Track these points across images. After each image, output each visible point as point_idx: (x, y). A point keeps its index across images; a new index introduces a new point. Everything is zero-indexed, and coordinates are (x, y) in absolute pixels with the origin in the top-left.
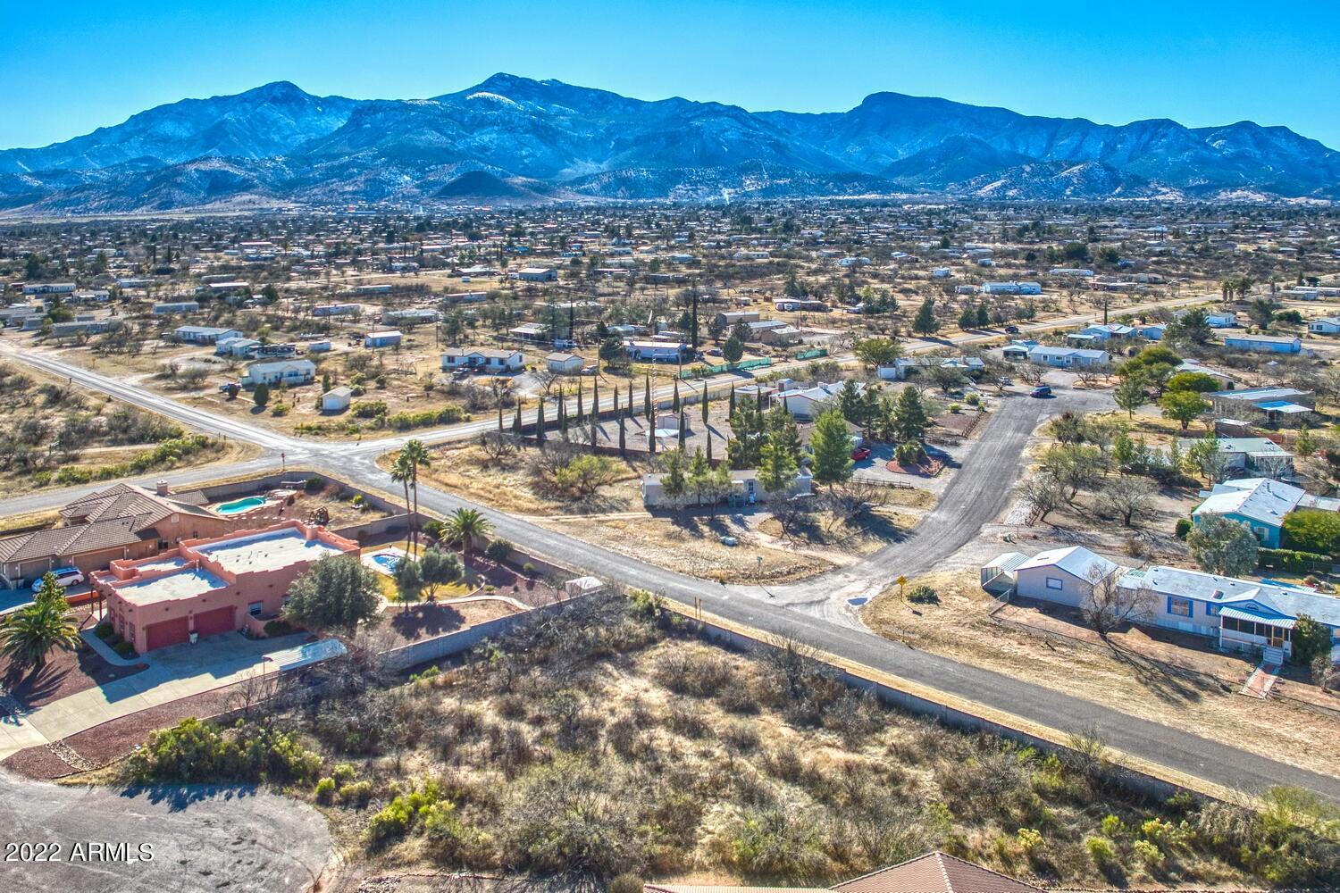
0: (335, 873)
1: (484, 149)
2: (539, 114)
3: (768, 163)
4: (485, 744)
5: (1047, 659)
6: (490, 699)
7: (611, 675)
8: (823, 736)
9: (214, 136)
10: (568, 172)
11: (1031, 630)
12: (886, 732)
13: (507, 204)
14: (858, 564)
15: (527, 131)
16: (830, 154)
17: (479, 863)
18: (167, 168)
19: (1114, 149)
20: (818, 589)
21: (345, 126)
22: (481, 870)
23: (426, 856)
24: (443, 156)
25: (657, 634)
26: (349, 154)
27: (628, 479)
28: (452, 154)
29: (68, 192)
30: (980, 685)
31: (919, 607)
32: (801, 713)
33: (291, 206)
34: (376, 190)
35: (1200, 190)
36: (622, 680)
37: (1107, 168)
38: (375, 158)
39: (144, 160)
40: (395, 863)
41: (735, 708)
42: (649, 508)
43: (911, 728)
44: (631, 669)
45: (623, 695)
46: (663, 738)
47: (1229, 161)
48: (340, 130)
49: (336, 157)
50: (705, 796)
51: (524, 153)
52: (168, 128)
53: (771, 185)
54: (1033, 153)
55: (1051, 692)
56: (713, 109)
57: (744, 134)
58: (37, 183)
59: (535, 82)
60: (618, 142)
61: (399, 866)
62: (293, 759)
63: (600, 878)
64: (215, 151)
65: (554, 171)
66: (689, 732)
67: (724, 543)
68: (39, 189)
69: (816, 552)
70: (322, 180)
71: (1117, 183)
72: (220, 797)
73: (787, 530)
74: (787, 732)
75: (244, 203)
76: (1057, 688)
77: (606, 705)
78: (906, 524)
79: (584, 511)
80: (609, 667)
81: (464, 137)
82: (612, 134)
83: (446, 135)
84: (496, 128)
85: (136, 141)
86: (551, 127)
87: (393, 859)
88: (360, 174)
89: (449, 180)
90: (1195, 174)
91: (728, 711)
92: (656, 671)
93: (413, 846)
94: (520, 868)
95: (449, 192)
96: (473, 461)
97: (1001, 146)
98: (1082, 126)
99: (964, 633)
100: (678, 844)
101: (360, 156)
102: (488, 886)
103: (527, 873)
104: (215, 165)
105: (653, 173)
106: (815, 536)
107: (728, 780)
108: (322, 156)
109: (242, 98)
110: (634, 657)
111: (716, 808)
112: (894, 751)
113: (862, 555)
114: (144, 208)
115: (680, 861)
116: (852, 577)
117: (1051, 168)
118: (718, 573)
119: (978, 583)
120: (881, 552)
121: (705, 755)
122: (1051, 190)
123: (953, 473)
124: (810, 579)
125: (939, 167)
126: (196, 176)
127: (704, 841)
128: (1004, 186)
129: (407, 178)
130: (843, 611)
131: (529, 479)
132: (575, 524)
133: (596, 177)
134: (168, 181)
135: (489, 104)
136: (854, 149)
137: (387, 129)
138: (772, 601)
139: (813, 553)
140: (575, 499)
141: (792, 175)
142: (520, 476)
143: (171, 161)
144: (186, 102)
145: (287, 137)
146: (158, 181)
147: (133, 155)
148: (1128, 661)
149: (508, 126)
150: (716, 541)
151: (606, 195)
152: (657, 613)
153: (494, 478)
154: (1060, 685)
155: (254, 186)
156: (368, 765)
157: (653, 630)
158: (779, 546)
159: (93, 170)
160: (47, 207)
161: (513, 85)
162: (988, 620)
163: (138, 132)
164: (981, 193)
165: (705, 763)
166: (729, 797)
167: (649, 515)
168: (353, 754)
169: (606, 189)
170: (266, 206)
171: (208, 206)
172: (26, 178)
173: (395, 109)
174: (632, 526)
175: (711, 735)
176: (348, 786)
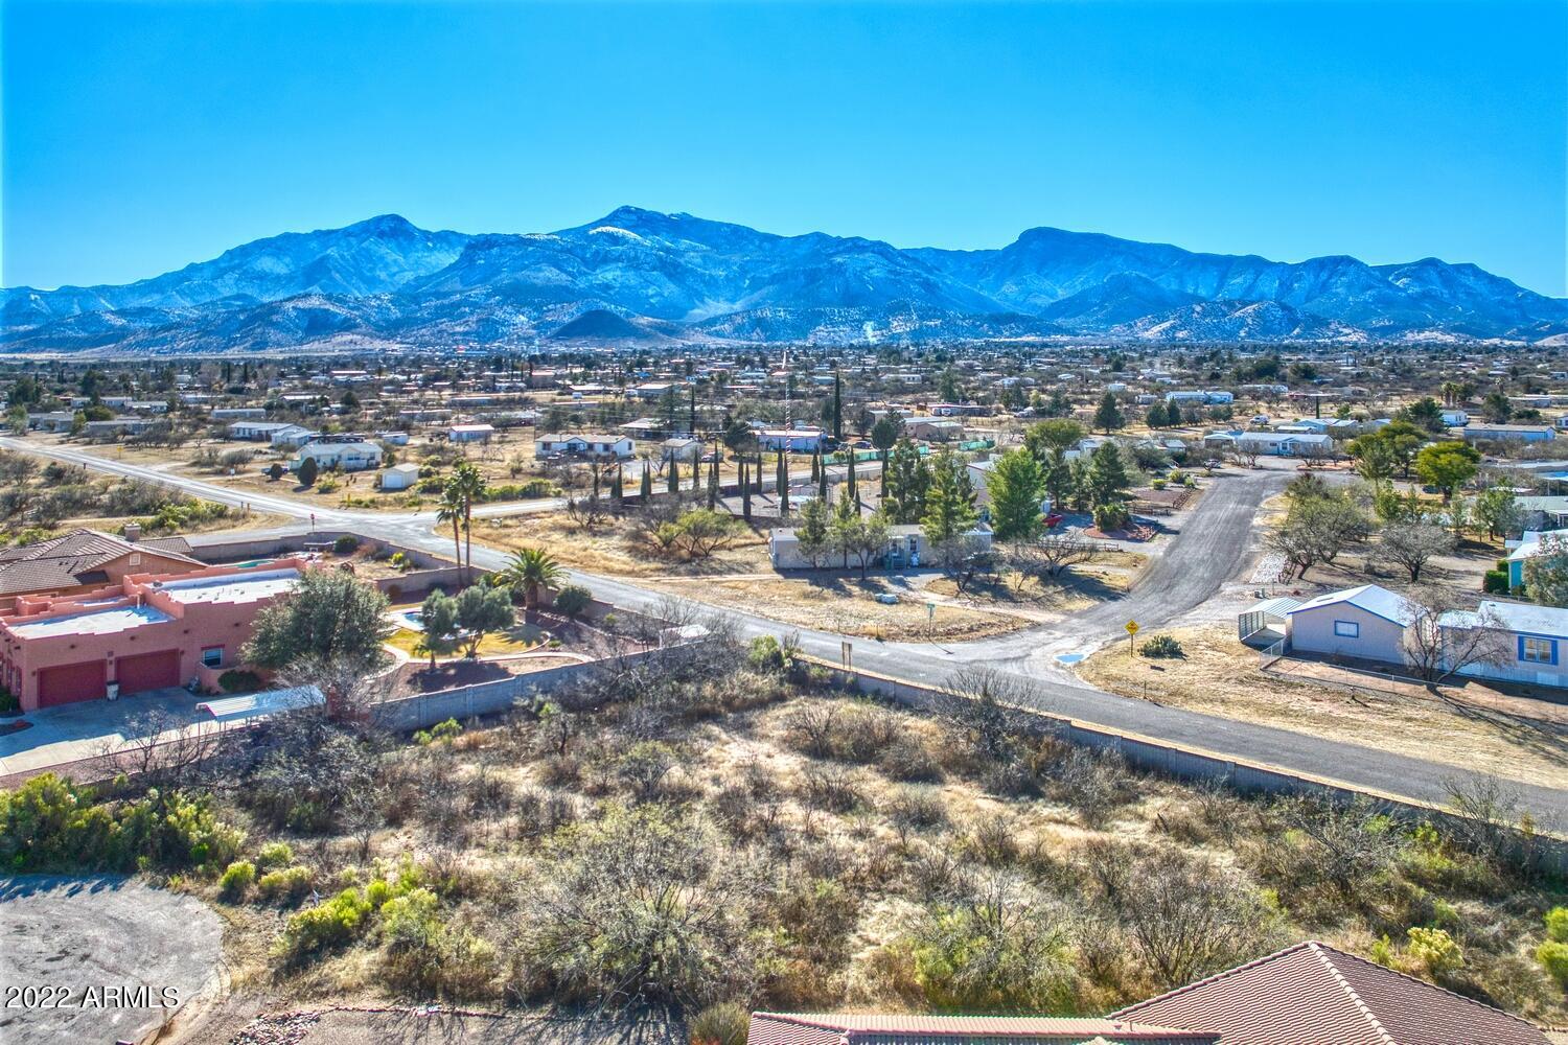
0: (207, 1007)
1: (607, 287)
2: (668, 250)
3: (918, 303)
4: (513, 821)
5: (1361, 717)
6: (532, 765)
7: (717, 739)
8: (1044, 809)
9: (315, 272)
10: (699, 313)
11: (1326, 685)
12: (1144, 802)
13: (631, 344)
14: (1063, 622)
15: (654, 269)
16: (985, 293)
17: (470, 990)
18: (263, 305)
19: (1290, 288)
20: (1014, 646)
21: (457, 262)
22: (467, 1001)
23: (375, 980)
24: (562, 294)
25: (787, 688)
26: (461, 292)
27: (753, 544)
28: (572, 292)
29: (153, 331)
30: (1273, 746)
31: (1158, 662)
32: (1008, 779)
33: (396, 347)
34: (489, 329)
35: (1385, 331)
36: (733, 745)
37: (1284, 307)
38: (488, 296)
39: (238, 297)
40: (319, 992)
41: (905, 773)
42: (778, 570)
43: (1183, 797)
44: (746, 730)
45: (734, 761)
46: (792, 813)
47: (1415, 301)
48: (452, 267)
49: (446, 295)
50: (862, 890)
51: (651, 292)
52: (267, 264)
53: (921, 327)
54: (1202, 292)
55: (1381, 753)
56: (856, 245)
57: (890, 272)
58: (120, 322)
59: (664, 216)
60: (753, 279)
61: (325, 995)
62: (196, 835)
63: (677, 1013)
64: (316, 289)
65: (683, 312)
66: (834, 804)
67: (880, 601)
68: (123, 328)
69: (1005, 609)
70: (431, 320)
71: (1295, 323)
72: (60, 891)
73: (963, 589)
74: (989, 806)
75: (345, 343)
76: (1388, 749)
77: (707, 772)
78: (1122, 583)
79: (695, 573)
80: (715, 730)
81: (585, 274)
82: (747, 272)
83: (566, 272)
84: (620, 265)
85: (230, 278)
86: (679, 265)
87: (318, 984)
88: (472, 313)
89: (567, 319)
90: (1380, 315)
91: (895, 779)
92: (785, 733)
93: (359, 962)
94: (535, 1000)
95: (568, 332)
96: (556, 528)
97: (1168, 284)
98: (1256, 264)
99: (1232, 690)
100: (817, 959)
101: (472, 293)
102: (474, 1027)
103: (549, 1007)
104: (315, 302)
105: (790, 312)
106: (1000, 593)
107: (899, 869)
108: (430, 294)
109: (347, 233)
110: (753, 716)
111: (881, 907)
112: (1161, 825)
113: (1070, 613)
114: (236, 348)
115: (820, 986)
116: (1058, 634)
117: (1225, 308)
118: (874, 630)
119: (1235, 638)
120: (1091, 610)
121: (860, 835)
122: (1224, 331)
123: (1170, 539)
124: (999, 636)
125: (1102, 307)
126: (293, 314)
127: (861, 955)
128: (1173, 328)
129: (523, 318)
130: (1052, 668)
131: (626, 543)
132: (682, 585)
133: (729, 317)
134: (263, 320)
135: (614, 239)
136: (1010, 288)
137: (503, 265)
138: (950, 658)
139: (1002, 611)
140: (683, 561)
141: (943, 316)
142: (615, 541)
143: (266, 299)
144: (287, 237)
145: (394, 274)
146: (252, 319)
147: (226, 292)
148: (1479, 718)
149: (634, 263)
150: (870, 599)
151: (738, 337)
152: (788, 663)
153: (582, 542)
154: (1391, 745)
155: (356, 326)
156: (320, 848)
157: (781, 685)
158: (955, 603)
159: (182, 307)
160: (130, 346)
161: (640, 218)
162: (1261, 674)
163: (232, 269)
164: (1147, 335)
165: (860, 846)
166: (902, 892)
167: (780, 577)
168: (298, 831)
169: (738, 330)
170: (368, 347)
171: (305, 347)
172: (108, 316)
173: (512, 244)
174: (756, 587)
175: (869, 808)
176: (275, 874)
